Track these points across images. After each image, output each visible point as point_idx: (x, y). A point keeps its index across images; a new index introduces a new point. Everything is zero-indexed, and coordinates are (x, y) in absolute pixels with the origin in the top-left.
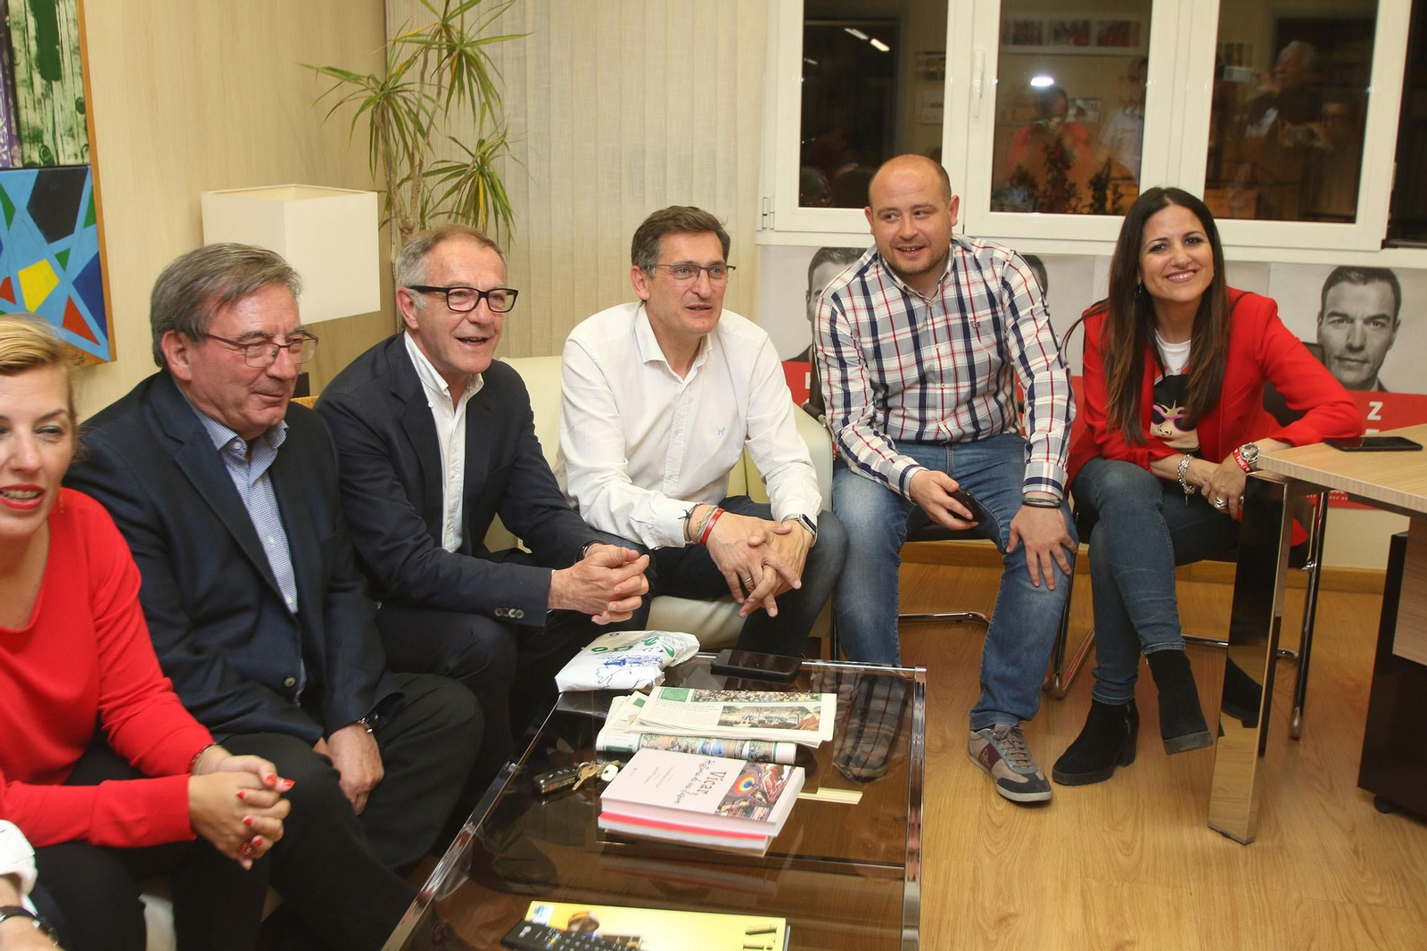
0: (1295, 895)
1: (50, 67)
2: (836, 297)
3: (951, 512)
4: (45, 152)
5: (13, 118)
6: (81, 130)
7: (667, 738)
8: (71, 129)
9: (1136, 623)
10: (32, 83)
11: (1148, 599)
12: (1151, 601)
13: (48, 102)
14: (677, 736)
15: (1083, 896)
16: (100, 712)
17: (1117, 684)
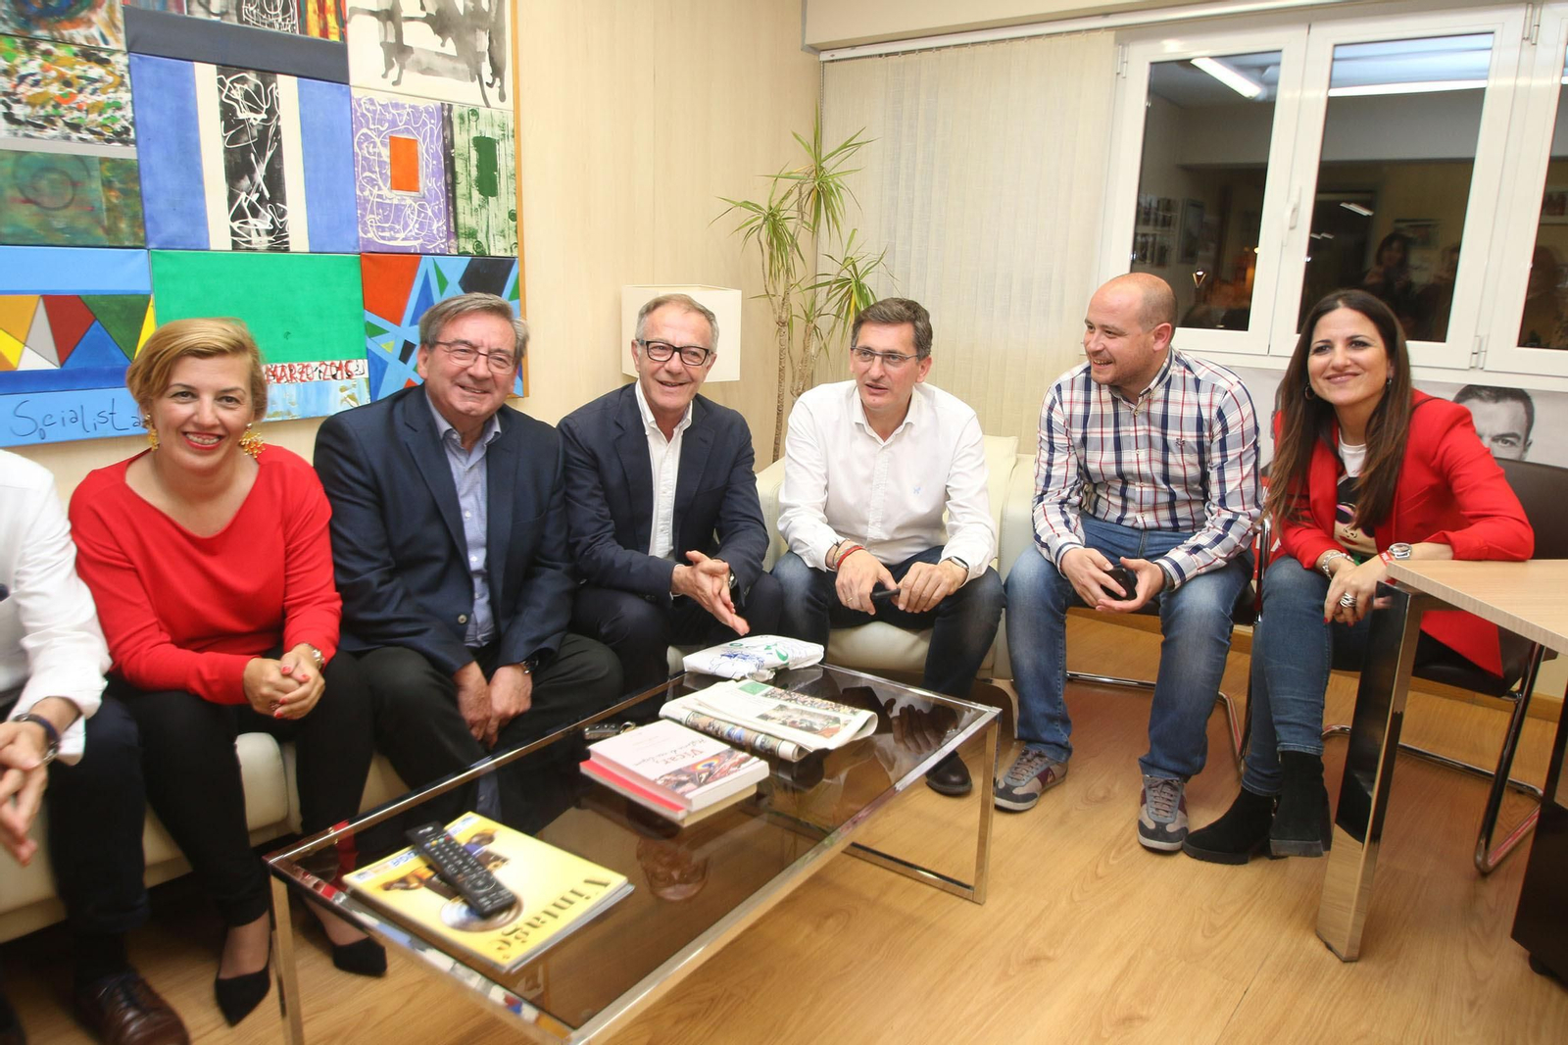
0: (1363, 1026)
1: (487, 185)
2: (1059, 388)
3: (1104, 588)
4: (479, 245)
5: (452, 220)
6: (512, 233)
7: (708, 718)
8: (503, 231)
9: (1275, 718)
10: (471, 198)
11: (1291, 697)
12: (1293, 699)
13: (484, 211)
14: (716, 719)
15: (1129, 962)
16: (283, 606)
17: (1263, 775)
